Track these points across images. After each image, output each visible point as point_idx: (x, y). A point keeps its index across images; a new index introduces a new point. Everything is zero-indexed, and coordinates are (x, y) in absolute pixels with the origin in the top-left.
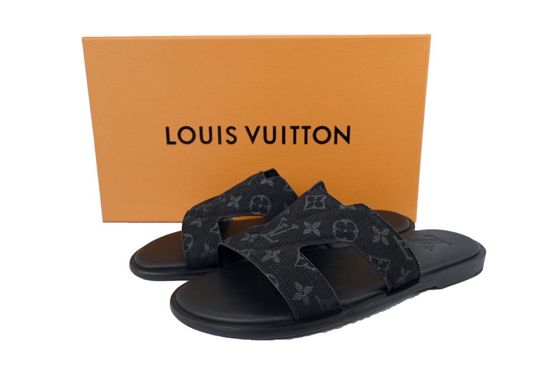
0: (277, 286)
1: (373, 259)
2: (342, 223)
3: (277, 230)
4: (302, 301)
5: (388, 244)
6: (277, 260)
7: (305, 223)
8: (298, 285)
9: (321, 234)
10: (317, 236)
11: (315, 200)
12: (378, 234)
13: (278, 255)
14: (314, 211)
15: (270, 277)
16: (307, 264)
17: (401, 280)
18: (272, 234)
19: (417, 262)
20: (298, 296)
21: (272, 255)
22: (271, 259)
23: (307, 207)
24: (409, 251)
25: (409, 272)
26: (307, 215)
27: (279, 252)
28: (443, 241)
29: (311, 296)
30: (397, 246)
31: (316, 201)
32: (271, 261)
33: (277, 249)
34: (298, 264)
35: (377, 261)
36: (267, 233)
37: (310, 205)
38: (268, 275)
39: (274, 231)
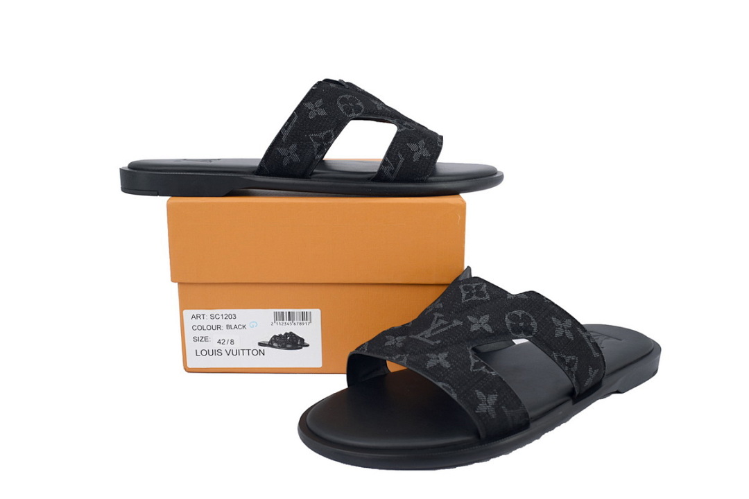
0: (454, 396)
1: (559, 357)
2: (514, 314)
3: (432, 328)
4: (487, 413)
5: (572, 338)
6: (447, 365)
7: (470, 318)
8: (480, 394)
9: (493, 330)
10: (489, 333)
11: (473, 289)
12: (559, 326)
13: (446, 359)
14: (475, 303)
15: (443, 386)
16: (484, 367)
17: (588, 383)
18: (428, 333)
19: (603, 359)
20: (482, 408)
21: (438, 359)
22: (439, 364)
23: (466, 299)
24: (595, 345)
25: (596, 371)
26: (468, 308)
27: (445, 355)
28: (609, 337)
29: (497, 406)
30: (583, 340)
31: (475, 291)
32: (439, 367)
33: (441, 352)
34: (474, 368)
35: (563, 360)
36: (420, 333)
37: (468, 296)
38: (440, 384)
39: (430, 330)
